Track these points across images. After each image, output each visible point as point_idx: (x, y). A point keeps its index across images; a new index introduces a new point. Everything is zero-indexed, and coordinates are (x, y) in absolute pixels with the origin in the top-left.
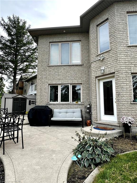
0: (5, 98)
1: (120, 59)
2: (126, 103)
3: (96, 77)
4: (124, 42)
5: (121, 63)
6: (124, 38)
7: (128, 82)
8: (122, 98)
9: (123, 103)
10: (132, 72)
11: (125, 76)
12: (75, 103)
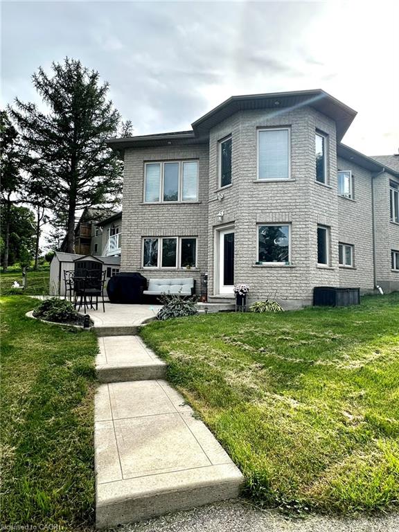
0: (61, 262)
1: (242, 202)
2: (246, 265)
3: (214, 227)
4: (249, 175)
5: (243, 208)
6: (249, 169)
7: (251, 237)
8: (241, 259)
9: (242, 265)
10: (258, 221)
11: (247, 227)
12: (185, 268)
